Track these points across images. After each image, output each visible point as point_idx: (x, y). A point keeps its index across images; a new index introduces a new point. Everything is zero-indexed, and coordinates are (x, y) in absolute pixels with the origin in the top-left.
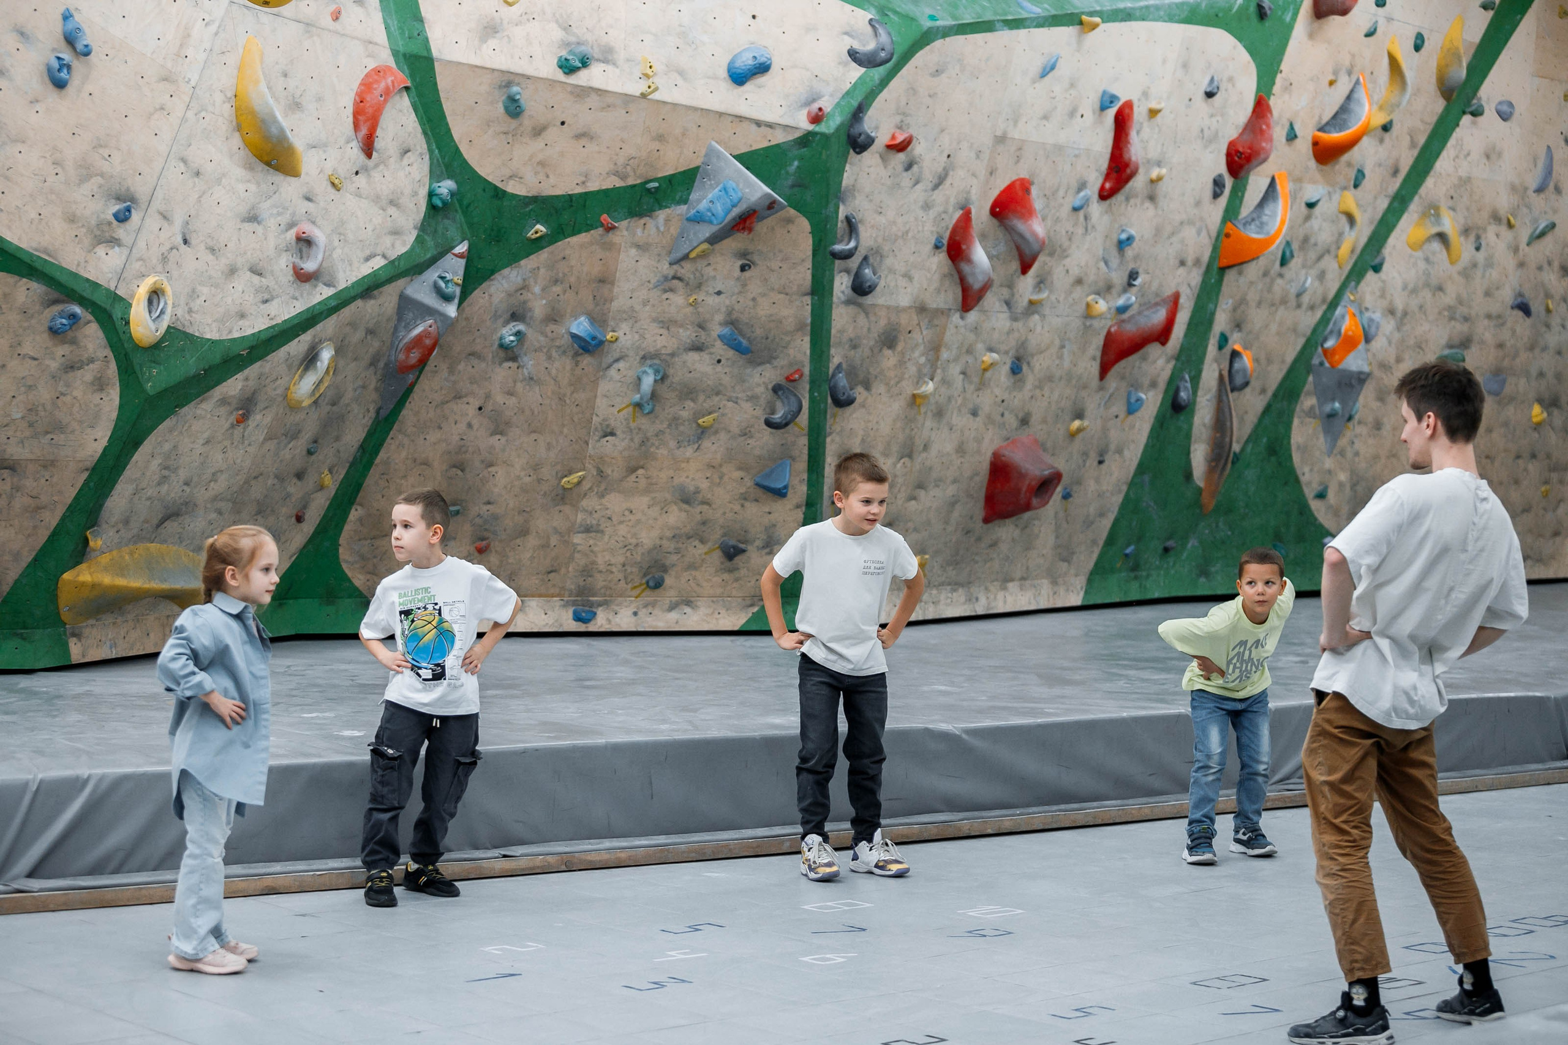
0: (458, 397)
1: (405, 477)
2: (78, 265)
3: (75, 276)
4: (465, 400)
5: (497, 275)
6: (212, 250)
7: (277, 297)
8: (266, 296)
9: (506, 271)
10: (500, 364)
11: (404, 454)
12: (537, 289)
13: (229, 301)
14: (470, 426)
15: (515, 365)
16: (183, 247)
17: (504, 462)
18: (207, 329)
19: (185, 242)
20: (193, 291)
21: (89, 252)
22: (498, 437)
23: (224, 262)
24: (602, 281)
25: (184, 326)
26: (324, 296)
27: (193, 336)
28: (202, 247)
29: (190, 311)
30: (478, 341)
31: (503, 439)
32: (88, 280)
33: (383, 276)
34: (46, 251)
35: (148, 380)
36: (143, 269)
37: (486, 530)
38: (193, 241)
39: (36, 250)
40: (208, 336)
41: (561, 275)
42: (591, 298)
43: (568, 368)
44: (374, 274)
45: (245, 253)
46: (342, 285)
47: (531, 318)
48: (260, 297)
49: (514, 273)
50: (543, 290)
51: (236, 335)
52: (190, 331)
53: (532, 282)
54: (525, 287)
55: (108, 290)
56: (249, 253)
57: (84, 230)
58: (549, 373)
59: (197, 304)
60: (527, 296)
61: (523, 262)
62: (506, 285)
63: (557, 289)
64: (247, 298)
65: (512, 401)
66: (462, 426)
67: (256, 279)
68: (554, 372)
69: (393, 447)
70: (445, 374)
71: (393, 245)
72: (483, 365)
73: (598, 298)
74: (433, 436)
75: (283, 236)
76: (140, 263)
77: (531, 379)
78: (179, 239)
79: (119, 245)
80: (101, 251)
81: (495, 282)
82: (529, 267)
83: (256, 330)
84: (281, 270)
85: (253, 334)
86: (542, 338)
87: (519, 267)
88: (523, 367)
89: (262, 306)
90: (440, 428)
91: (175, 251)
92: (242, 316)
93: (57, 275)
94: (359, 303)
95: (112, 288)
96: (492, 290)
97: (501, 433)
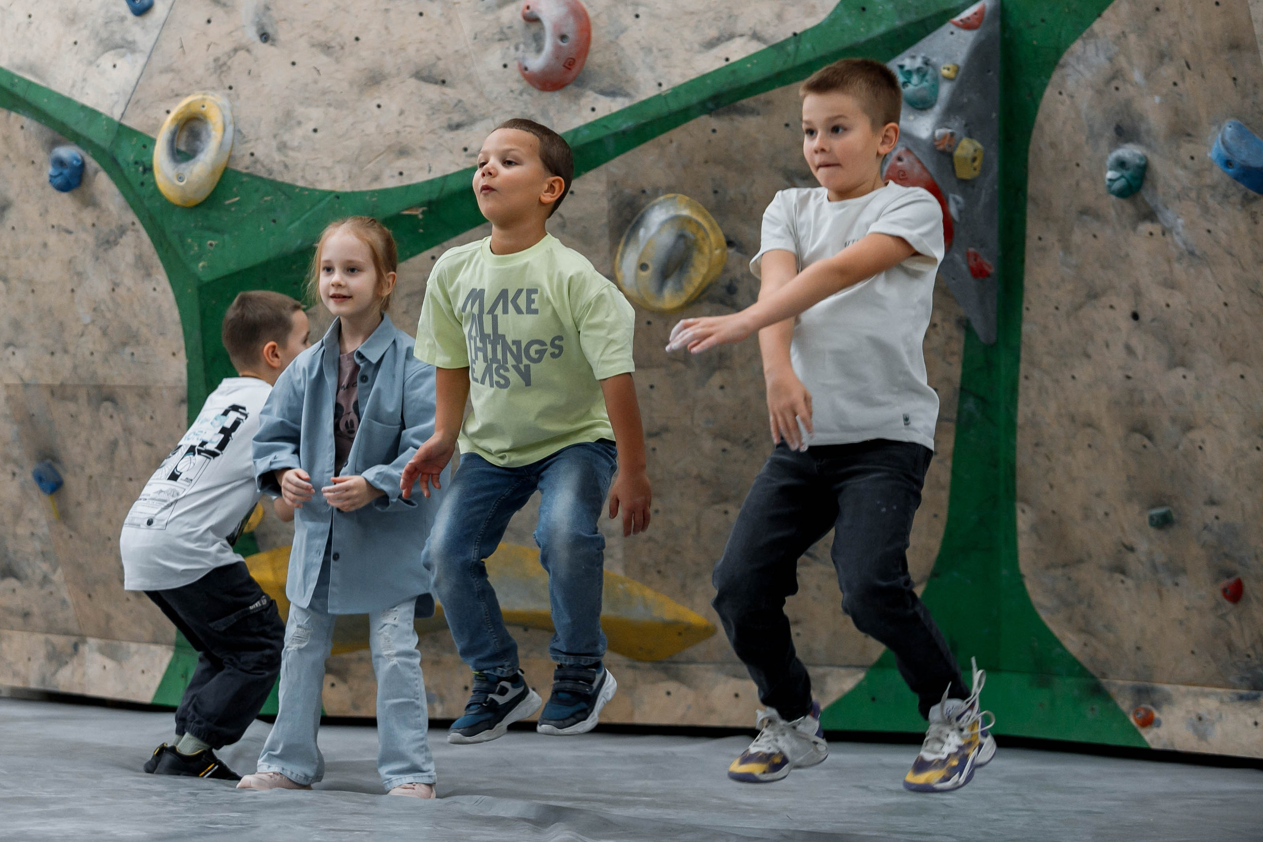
0: (1093, 295)
1: (1069, 450)
2: (73, 86)
3: (67, 101)
4: (1105, 300)
5: (1066, 57)
6: (326, 48)
7: (484, 117)
8: (457, 118)
9: (1077, 46)
10: (1134, 229)
11: (1053, 406)
12: (1137, 76)
13: (371, 128)
14: (1129, 350)
15: (1155, 228)
16: (262, 49)
17: (1208, 421)
18: (323, 175)
19: (265, 37)
20: (288, 114)
21: (91, 63)
22: (1180, 371)
23: (352, 66)
24: (1235, 46)
25: (270, 172)
26: (601, 113)
27: (292, 187)
28: (303, 43)
29: (283, 147)
30: (1085, 185)
31: (1191, 376)
32: (83, 108)
33: (756, 73)
34: (32, 69)
35: (199, 258)
36: (176, 85)
37: (1226, 556)
38: (283, 34)
39: (20, 68)
40: (326, 186)
41: (1164, 42)
42: (1229, 82)
43: (1243, 228)
44: (731, 69)
45: (402, 49)
46: (647, 91)
47: (1149, 132)
48: (442, 119)
49: (1091, 49)
50: (1147, 76)
51: (390, 182)
52: (287, 178)
53: (1122, 61)
54: (1116, 75)
55: (110, 120)
56: (411, 50)
57: (86, 33)
58: (1218, 242)
59: (295, 137)
60: (1128, 91)
61: (1097, 26)
62: (1088, 75)
63: (1168, 71)
64: (411, 121)
65: (1178, 300)
66: (1118, 351)
67: (432, 92)
68: (1223, 236)
69: (1033, 394)
70: (1057, 253)
71: (780, 17)
72: (1109, 232)
73: (1240, 80)
74: (1085, 372)
75: (490, 17)
76: (170, 76)
77: (1192, 253)
78: (251, 34)
79: (133, 51)
80: (106, 61)
81: (1069, 70)
82: (1109, 33)
83: (436, 174)
84: (491, 73)
85: (431, 182)
86: (1180, 172)
87: (1093, 35)
88: (1170, 230)
89: (449, 135)
90: (1088, 356)
91: (242, 54)
92: (403, 152)
93: (43, 103)
94: (705, 123)
95: (116, 116)
96: (1070, 84)
97: (1183, 364)
